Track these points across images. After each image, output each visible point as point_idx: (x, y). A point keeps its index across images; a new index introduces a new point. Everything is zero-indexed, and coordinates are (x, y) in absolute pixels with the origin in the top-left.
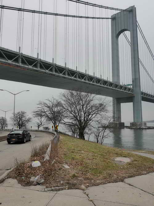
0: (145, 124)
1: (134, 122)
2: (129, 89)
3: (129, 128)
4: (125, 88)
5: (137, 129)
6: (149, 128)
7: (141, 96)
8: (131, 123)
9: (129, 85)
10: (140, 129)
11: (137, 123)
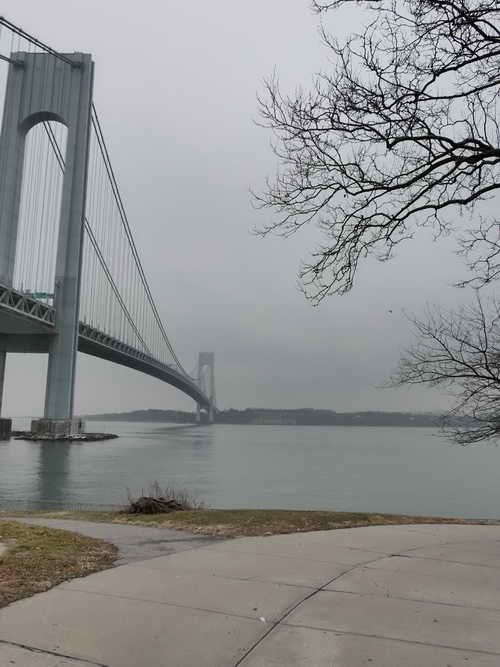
0: (80, 426)
1: (46, 418)
2: (43, 310)
3: (25, 439)
4: (30, 305)
5: (53, 441)
6: (91, 438)
7: (78, 335)
8: (33, 422)
9: (43, 295)
10: (62, 440)
11: (54, 422)
